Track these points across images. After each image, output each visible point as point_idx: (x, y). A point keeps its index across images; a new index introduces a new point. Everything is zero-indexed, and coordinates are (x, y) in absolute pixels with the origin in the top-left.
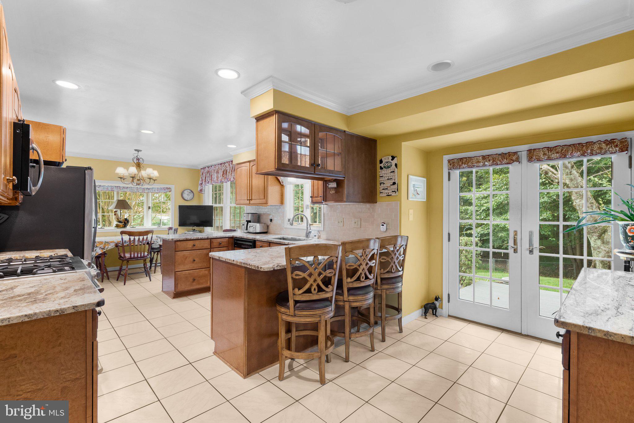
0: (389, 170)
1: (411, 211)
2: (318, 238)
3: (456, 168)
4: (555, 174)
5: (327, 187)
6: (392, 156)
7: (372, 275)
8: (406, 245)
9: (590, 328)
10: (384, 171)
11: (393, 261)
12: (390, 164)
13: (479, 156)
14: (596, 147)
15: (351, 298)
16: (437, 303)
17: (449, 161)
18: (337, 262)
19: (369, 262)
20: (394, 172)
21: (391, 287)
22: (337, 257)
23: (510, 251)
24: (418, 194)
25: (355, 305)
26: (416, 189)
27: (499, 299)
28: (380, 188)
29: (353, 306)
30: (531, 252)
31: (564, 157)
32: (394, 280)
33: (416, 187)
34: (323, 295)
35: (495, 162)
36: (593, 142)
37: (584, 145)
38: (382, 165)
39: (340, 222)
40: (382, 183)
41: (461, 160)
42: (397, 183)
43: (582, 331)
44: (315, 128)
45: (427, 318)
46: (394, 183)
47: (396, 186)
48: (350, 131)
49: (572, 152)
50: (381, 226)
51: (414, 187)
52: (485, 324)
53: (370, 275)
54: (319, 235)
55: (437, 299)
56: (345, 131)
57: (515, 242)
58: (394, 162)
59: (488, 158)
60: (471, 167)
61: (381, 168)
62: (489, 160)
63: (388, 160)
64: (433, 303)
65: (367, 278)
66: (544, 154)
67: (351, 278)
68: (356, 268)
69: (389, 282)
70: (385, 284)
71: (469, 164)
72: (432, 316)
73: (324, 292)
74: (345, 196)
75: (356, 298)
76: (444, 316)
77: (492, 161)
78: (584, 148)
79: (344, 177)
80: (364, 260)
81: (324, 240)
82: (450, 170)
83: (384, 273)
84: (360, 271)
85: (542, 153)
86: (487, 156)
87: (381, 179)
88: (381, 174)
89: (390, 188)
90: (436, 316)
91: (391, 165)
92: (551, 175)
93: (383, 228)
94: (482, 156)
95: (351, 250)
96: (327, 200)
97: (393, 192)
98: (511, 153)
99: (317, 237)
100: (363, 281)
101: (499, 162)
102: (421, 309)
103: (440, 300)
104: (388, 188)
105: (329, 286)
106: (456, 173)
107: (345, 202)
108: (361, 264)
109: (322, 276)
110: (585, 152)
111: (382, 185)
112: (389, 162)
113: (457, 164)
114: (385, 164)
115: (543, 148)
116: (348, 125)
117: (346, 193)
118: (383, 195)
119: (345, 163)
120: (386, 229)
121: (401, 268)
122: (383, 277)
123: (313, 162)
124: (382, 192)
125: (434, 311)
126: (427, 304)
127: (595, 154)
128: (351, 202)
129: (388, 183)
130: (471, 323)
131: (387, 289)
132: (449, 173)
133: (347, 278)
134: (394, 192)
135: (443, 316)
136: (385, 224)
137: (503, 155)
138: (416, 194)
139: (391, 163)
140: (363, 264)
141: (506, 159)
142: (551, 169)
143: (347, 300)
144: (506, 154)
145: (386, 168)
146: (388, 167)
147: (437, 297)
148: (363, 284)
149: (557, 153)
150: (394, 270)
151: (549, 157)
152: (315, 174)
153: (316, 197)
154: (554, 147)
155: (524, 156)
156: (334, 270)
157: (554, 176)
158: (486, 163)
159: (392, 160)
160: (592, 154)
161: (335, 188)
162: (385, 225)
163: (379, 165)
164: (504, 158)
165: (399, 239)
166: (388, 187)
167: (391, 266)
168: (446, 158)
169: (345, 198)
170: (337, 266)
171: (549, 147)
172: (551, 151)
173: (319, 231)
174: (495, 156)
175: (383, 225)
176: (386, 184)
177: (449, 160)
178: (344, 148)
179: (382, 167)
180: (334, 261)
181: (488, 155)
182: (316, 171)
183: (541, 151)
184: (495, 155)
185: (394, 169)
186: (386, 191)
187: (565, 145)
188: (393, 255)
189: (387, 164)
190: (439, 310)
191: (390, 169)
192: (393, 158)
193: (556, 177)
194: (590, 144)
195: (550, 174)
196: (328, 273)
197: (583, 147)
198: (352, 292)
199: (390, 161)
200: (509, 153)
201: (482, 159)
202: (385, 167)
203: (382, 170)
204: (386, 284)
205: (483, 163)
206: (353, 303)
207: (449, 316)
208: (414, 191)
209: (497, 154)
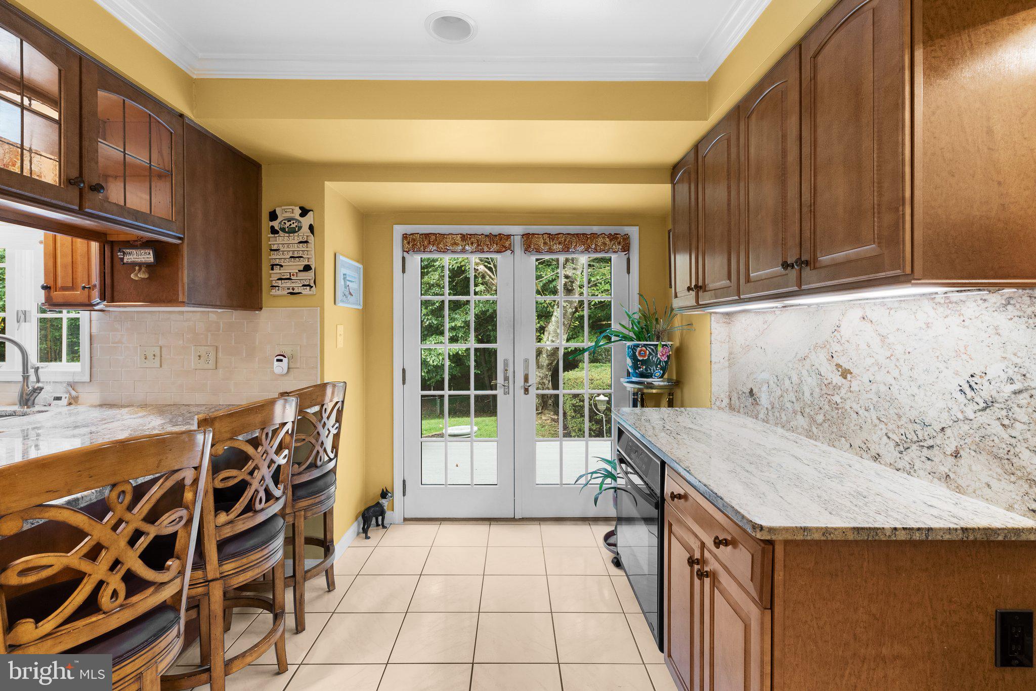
0: (295, 238)
1: (341, 329)
2: (70, 404)
3: (419, 251)
4: (492, 279)
5: (116, 260)
6: (301, 208)
7: (281, 486)
8: (343, 402)
9: (805, 529)
10: (281, 240)
11: (320, 442)
12: (296, 224)
13: (457, 235)
14: (600, 241)
15: (229, 567)
16: (384, 502)
17: (405, 237)
18: (196, 481)
19: (275, 457)
20: (306, 242)
21: (317, 500)
22: (196, 468)
23: (499, 392)
24: (351, 294)
25: (241, 580)
26: (348, 283)
27: (457, 466)
28: (268, 276)
29: (235, 587)
30: (526, 391)
31: (568, 251)
32: (321, 483)
33: (348, 280)
34: (146, 601)
35: (480, 247)
36: (597, 234)
37: (588, 236)
38: (276, 224)
39: (150, 357)
40: (277, 265)
41: (426, 237)
42: (313, 268)
43: (795, 537)
44: (84, 70)
45: (369, 538)
46: (307, 268)
47: (310, 274)
48: (197, 121)
49: (576, 245)
50: (276, 363)
51: (344, 278)
52: (463, 518)
53: (277, 487)
54: (74, 393)
55: (384, 495)
56: (181, 116)
57: (506, 379)
58: (306, 221)
59: (470, 238)
60: (443, 252)
61: (274, 231)
62: (472, 243)
63: (292, 215)
64: (378, 503)
65: (269, 496)
66: (545, 243)
67: (227, 510)
68: (243, 481)
69: (311, 491)
70: (303, 498)
71: (441, 245)
72: (376, 528)
73: (151, 589)
74: (183, 289)
75: (245, 561)
76: (397, 522)
77: (476, 245)
78: (589, 241)
79: (180, 238)
80: (265, 455)
81: (95, 406)
82: (405, 253)
83: (300, 474)
84: (255, 484)
85: (542, 241)
86: (469, 235)
87: (274, 256)
88: (274, 244)
89: (297, 276)
90: (384, 527)
91: (300, 228)
92: (488, 280)
93: (280, 368)
94: (461, 234)
95: (228, 435)
96: (116, 298)
97: (304, 286)
98: (503, 235)
99: (64, 401)
100: (262, 510)
101: (486, 249)
102: (356, 522)
103: (389, 495)
104: (292, 277)
105: (169, 563)
106: (415, 261)
107: (183, 303)
108: (256, 468)
109: (143, 543)
110: (589, 246)
111: (277, 270)
112: (293, 219)
113: (420, 243)
114: (285, 223)
115: (543, 234)
116: (192, 101)
117: (186, 280)
118: (279, 293)
119: (182, 200)
120: (288, 368)
121: (333, 453)
122: (297, 482)
123: (75, 174)
124: (276, 285)
125: (380, 518)
126: (368, 509)
127: (599, 251)
128: (200, 305)
129: (292, 267)
130: (442, 522)
131: (306, 509)
132: (404, 259)
133: (216, 516)
134: (308, 288)
135: (394, 524)
136: (285, 357)
137: (491, 237)
138: (347, 293)
139: (301, 222)
140: (260, 468)
141: (497, 245)
142: (489, 272)
143: (218, 576)
144: (496, 236)
145: (286, 232)
146: (292, 231)
147: (385, 491)
148: (261, 518)
149: (560, 243)
150: (320, 460)
151: (550, 249)
152: (80, 212)
153: (64, 288)
154: (555, 235)
155: (517, 241)
156: (187, 508)
157: (492, 281)
158: (467, 247)
159: (302, 215)
160: (596, 250)
161: (148, 266)
162: (285, 360)
163: (266, 224)
164: (494, 243)
165: (329, 390)
166: (293, 275)
167: (315, 452)
168: (399, 230)
169: (183, 294)
170: (195, 494)
171: (550, 234)
172: (553, 240)
173: (72, 385)
174: (480, 237)
175: (281, 360)
176: (286, 267)
177: (406, 234)
178: (181, 159)
179: (277, 228)
180: (188, 482)
181: (471, 235)
182: (87, 204)
183: (541, 239)
184: (480, 235)
185: (307, 236)
186: (288, 284)
187: (568, 234)
188: (320, 428)
189: (288, 224)
190: (388, 514)
191: (296, 234)
192: (304, 212)
193: (493, 282)
194: (594, 236)
195: (488, 278)
196: (166, 525)
197: (587, 240)
198: (231, 549)
199: (296, 218)
200: (500, 234)
201: (460, 240)
202: (283, 230)
203: (276, 235)
204: (306, 497)
205: (462, 246)
206: (236, 578)
207: (405, 520)
208: (345, 287)
209: (482, 234)
